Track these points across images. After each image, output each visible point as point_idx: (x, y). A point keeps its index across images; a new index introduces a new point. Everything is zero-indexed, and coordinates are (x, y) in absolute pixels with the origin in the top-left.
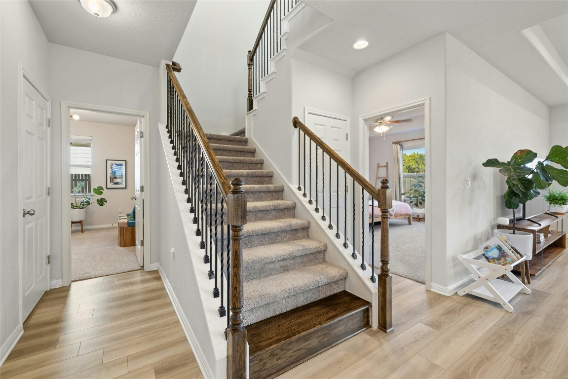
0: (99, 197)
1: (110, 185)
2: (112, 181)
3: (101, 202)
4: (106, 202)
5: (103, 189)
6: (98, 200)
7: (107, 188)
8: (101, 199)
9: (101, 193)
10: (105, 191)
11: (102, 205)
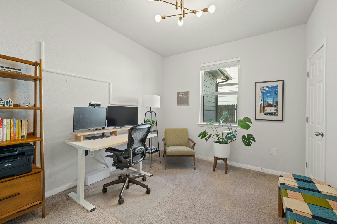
0: (245, 132)
1: (260, 116)
2: (262, 110)
3: (248, 140)
4: (255, 141)
5: (250, 122)
6: (244, 137)
7: (256, 119)
8: (248, 135)
9: (248, 127)
10: (254, 124)
11: (248, 145)
